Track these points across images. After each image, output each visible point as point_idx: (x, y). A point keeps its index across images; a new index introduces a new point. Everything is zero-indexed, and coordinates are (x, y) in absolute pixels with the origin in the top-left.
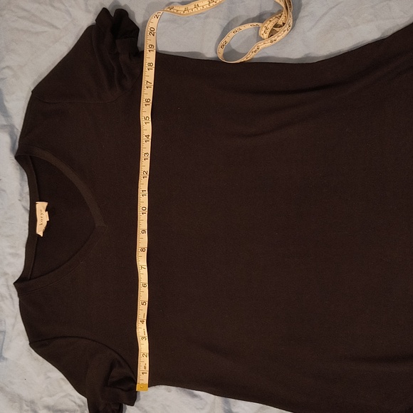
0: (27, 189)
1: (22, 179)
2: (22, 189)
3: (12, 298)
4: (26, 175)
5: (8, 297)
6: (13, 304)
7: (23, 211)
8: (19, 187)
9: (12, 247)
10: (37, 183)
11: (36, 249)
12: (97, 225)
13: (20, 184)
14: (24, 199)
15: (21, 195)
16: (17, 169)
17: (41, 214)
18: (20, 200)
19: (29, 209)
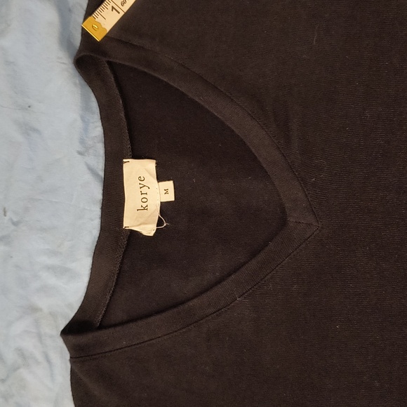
0: (97, 130)
1: (86, 108)
2: (86, 130)
3: (48, 360)
4: (92, 95)
5: (40, 357)
6: (52, 376)
7: (88, 177)
8: (79, 123)
9: (54, 253)
10: (127, 115)
11: (122, 263)
12: (291, 219)
13: (83, 118)
14: (91, 151)
15: (82, 142)
16: (75, 84)
17: (141, 186)
18: (80, 153)
19: (102, 174)
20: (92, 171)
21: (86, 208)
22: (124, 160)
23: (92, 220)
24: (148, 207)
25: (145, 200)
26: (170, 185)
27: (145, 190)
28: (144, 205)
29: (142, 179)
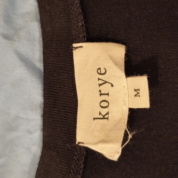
14: (22, 34)
15: (7, 20)
17: (101, 82)
18: (6, 37)
19: (40, 65)
20: (26, 62)
21: (21, 115)
22: (75, 45)
23: (30, 132)
24: (110, 116)
25: (105, 104)
26: (142, 82)
27: (105, 88)
28: (104, 111)
29: (103, 72)
